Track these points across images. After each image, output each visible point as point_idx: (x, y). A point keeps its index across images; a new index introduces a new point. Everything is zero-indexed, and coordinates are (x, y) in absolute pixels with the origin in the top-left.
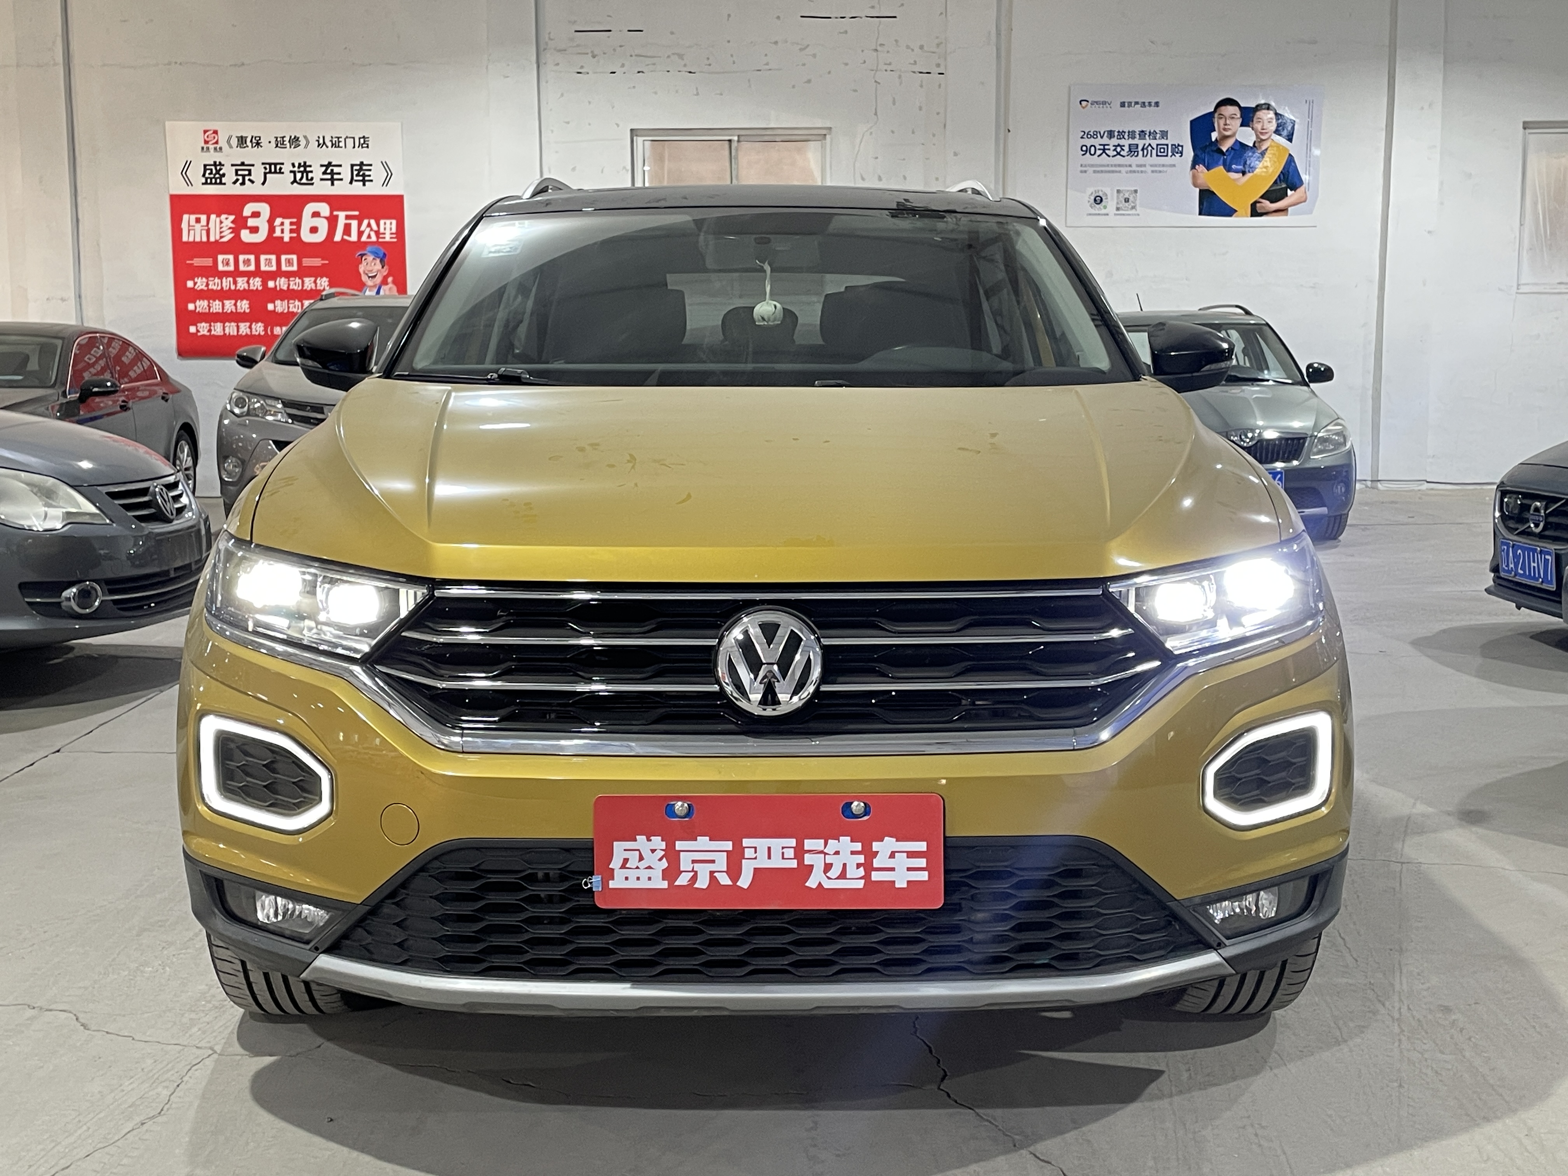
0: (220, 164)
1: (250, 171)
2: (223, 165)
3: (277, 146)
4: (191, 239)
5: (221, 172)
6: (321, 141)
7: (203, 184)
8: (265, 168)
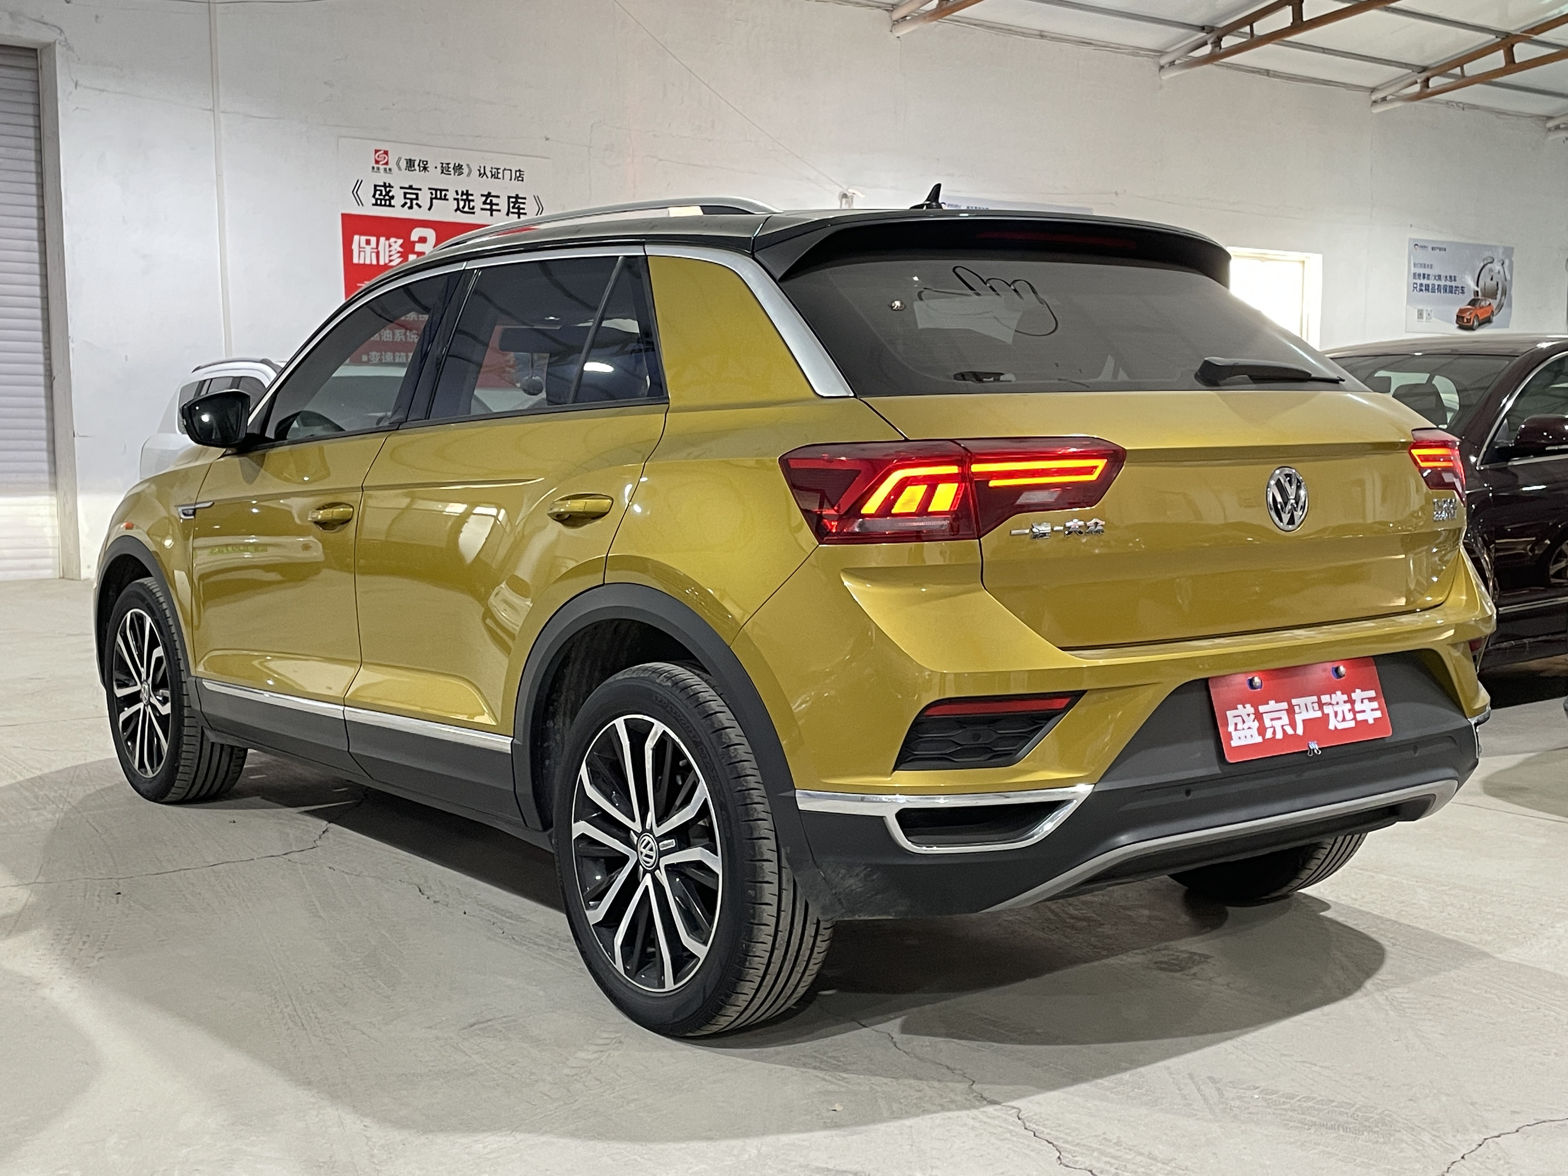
0: (390, 186)
1: (417, 194)
2: (392, 187)
3: (442, 172)
4: (362, 262)
5: (391, 194)
6: (482, 171)
7: (373, 205)
8: (432, 193)
